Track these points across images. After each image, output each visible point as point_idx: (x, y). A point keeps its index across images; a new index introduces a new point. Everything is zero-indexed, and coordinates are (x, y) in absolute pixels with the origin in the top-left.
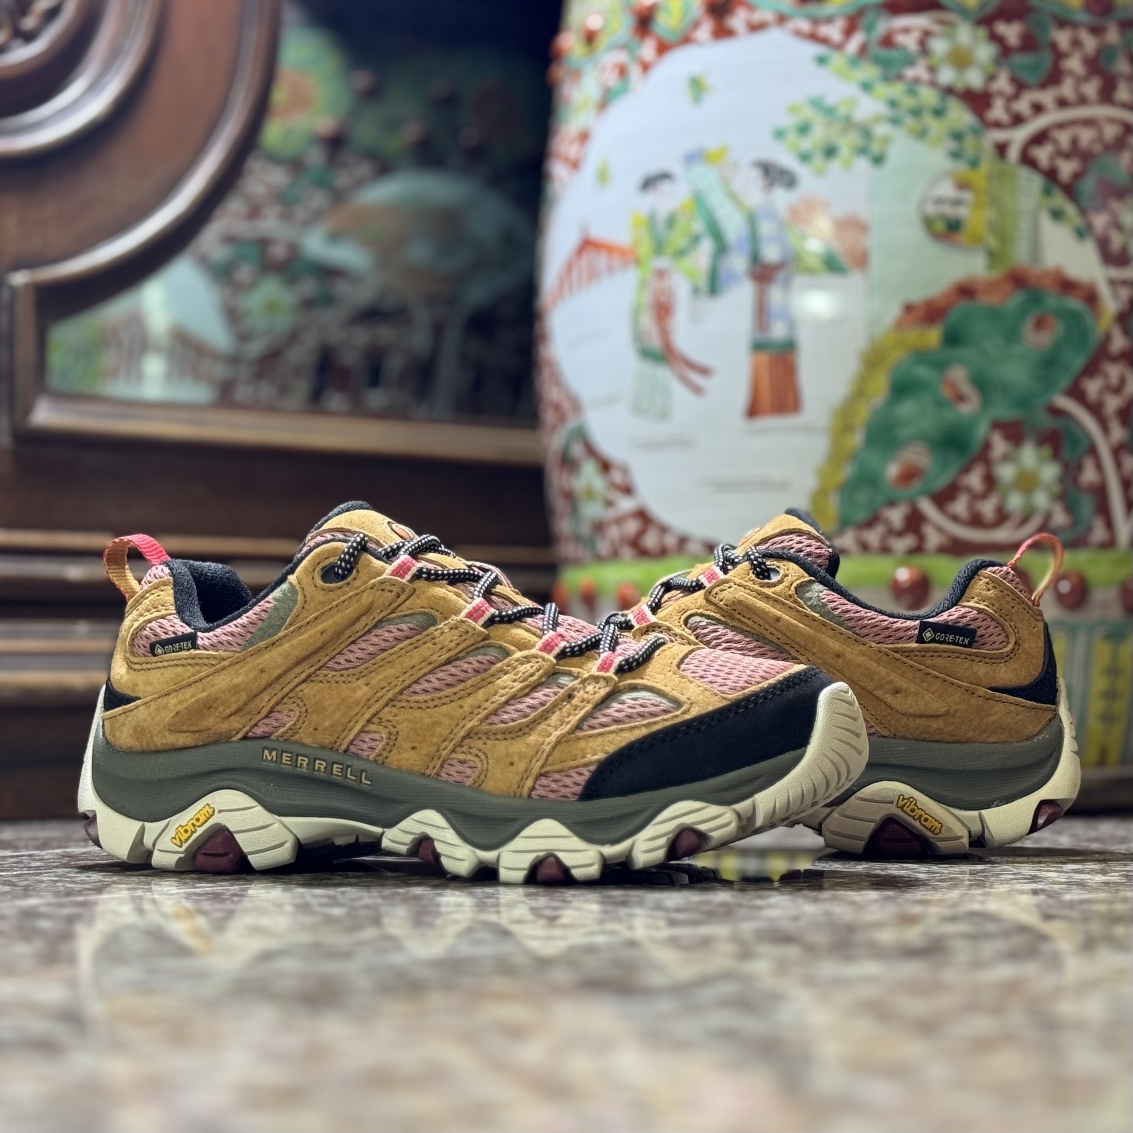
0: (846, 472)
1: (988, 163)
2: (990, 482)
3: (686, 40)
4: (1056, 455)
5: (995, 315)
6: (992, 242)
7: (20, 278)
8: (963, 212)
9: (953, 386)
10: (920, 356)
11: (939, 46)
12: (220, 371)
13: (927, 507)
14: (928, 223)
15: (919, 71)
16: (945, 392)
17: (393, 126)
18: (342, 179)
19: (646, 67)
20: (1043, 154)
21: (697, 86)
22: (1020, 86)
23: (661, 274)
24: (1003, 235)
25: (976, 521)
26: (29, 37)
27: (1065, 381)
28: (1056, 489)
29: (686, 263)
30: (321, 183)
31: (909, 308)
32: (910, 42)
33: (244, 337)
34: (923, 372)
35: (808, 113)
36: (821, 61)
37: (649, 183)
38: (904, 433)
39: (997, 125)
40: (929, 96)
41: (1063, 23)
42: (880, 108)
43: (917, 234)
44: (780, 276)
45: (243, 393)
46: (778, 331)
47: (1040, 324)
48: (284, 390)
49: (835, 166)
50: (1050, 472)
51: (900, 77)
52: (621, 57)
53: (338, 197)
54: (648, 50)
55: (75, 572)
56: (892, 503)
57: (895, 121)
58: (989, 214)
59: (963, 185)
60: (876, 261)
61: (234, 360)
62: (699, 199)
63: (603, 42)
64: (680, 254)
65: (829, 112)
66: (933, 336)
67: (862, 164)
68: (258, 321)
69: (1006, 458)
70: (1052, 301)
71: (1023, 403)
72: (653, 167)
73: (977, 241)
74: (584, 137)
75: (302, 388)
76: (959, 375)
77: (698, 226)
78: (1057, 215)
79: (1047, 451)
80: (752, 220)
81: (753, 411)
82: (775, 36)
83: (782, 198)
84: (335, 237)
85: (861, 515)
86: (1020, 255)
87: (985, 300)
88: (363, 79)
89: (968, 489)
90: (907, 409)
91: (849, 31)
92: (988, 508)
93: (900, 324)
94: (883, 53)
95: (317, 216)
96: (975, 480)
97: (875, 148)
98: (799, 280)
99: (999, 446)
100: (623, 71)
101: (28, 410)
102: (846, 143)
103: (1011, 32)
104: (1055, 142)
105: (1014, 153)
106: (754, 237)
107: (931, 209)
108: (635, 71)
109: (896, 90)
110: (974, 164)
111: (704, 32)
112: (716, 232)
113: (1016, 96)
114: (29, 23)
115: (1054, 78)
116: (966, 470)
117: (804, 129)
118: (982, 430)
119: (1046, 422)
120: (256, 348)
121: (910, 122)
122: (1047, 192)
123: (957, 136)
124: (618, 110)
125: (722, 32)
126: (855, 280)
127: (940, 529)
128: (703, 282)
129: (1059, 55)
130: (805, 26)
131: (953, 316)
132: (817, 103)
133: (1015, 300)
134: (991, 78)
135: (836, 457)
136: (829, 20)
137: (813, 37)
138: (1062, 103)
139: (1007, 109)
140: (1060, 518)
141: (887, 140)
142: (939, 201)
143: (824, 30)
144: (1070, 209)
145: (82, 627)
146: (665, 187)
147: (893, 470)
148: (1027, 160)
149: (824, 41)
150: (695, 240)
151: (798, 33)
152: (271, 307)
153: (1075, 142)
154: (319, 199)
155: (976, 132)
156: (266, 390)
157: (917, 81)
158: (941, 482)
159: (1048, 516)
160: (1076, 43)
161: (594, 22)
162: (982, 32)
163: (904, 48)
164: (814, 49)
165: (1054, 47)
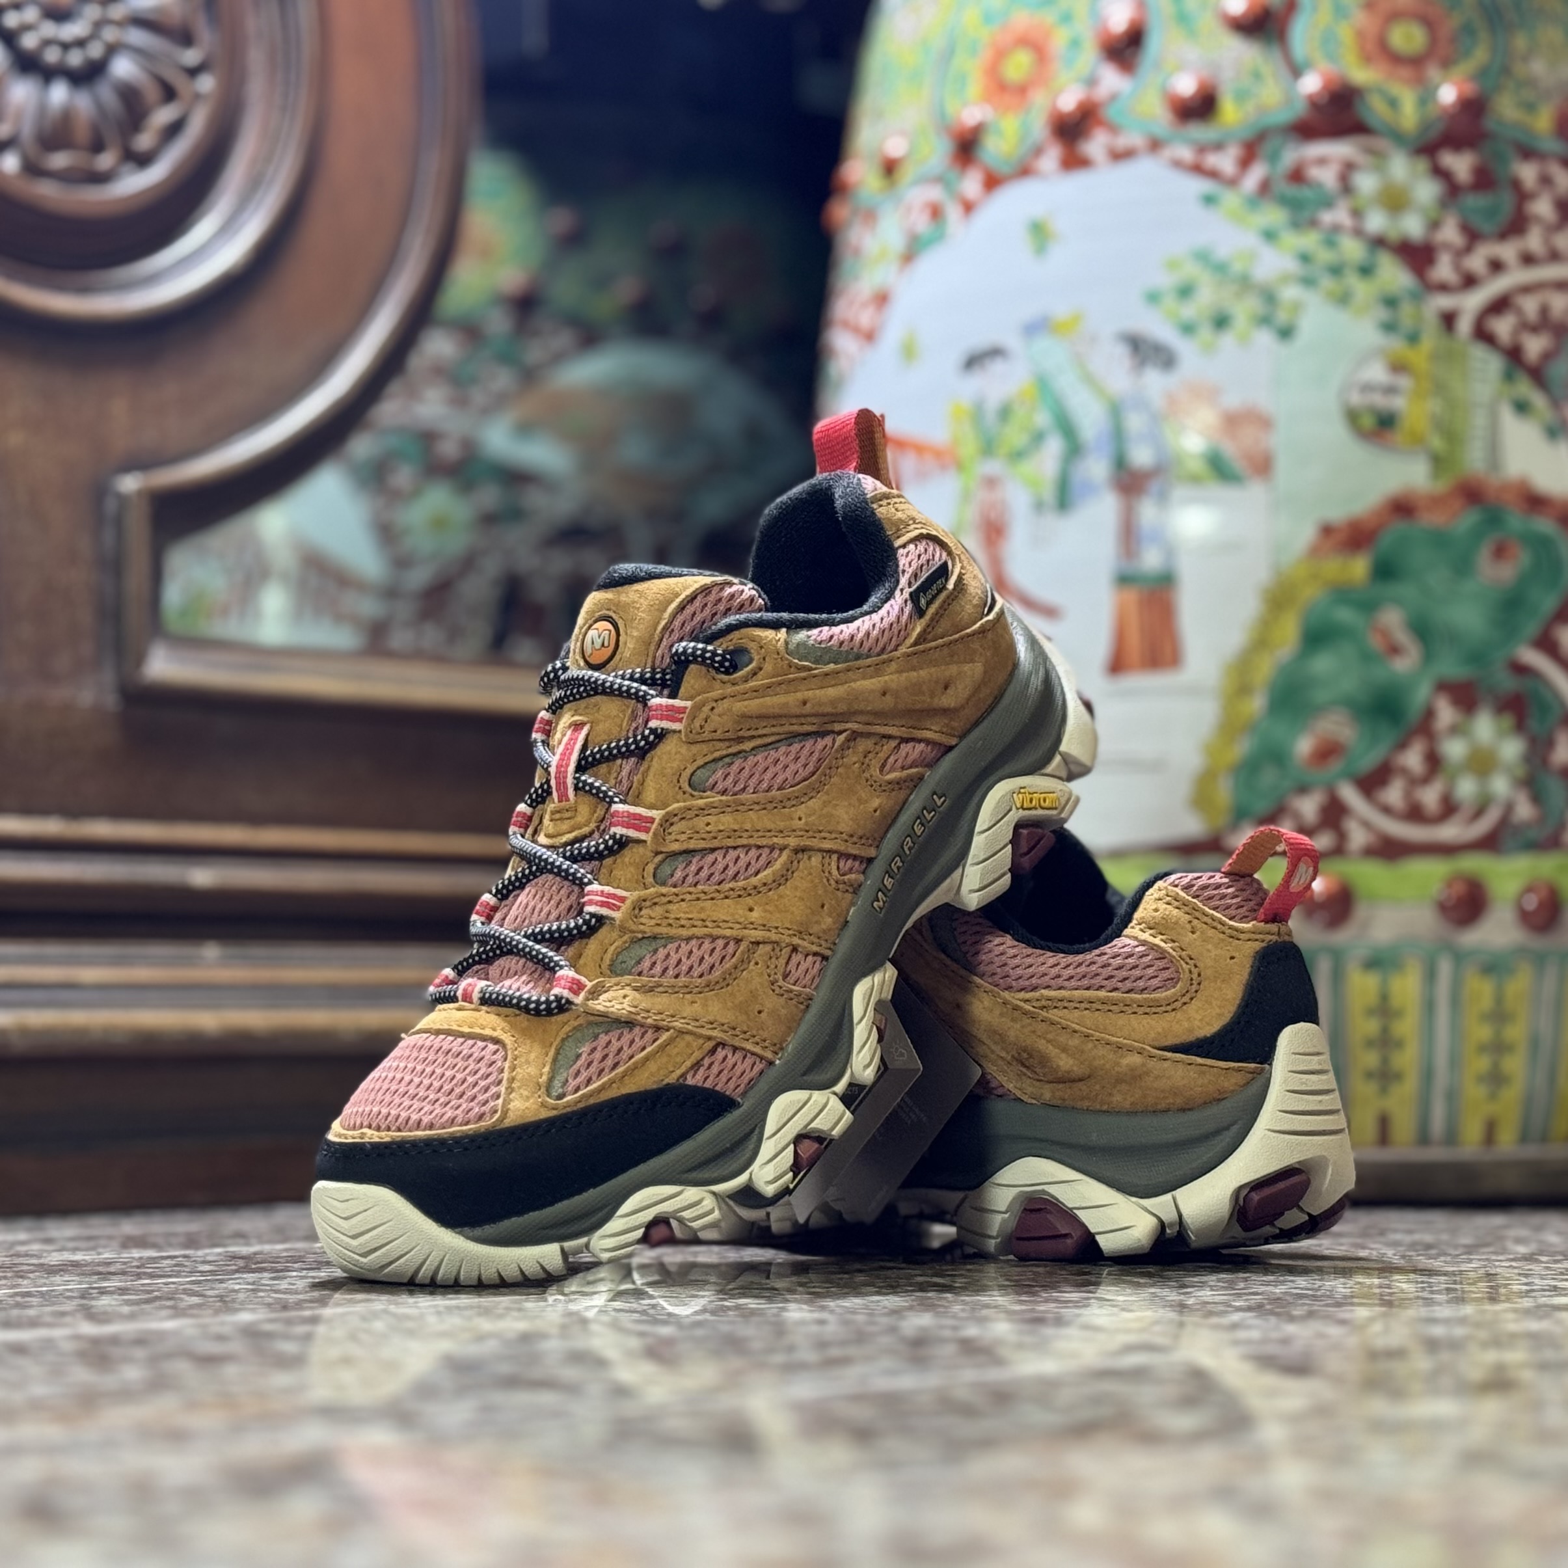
0: (1241, 749)
1: (1430, 338)
2: (1434, 761)
3: (1024, 171)
4: (1520, 726)
5: (1440, 540)
6: (1437, 443)
7: (130, 483)
8: (1398, 403)
9: (1385, 634)
10: (1342, 594)
11: (1366, 183)
12: (369, 607)
13: (1350, 795)
14: (1352, 417)
15: (1339, 215)
16: (1375, 642)
17: (601, 282)
18: (534, 353)
19: (968, 207)
20: (1503, 327)
21: (1040, 233)
22: (1473, 236)
23: (991, 482)
24: (1452, 434)
25: (1415, 814)
26: (143, 160)
27: (1532, 628)
28: (1520, 772)
29: (1027, 468)
30: (506, 358)
31: (1327, 531)
32: (1327, 177)
33: (401, 563)
34: (1345, 615)
35: (1191, 270)
36: (1209, 200)
37: (974, 361)
38: (1321, 696)
39: (1443, 288)
40: (1353, 249)
41: (1528, 153)
42: (1290, 265)
43: (1337, 431)
44: (1154, 486)
45: (400, 639)
46: (1151, 560)
47: (1500, 552)
48: (454, 634)
49: (1228, 340)
50: (1512, 749)
51: (1313, 223)
52: (935, 193)
53: (529, 376)
54: (971, 184)
55: (202, 876)
56: (1303, 789)
57: (1308, 282)
58: (1433, 405)
59: (1398, 367)
60: (1283, 466)
61: (391, 593)
62: (1043, 384)
63: (907, 174)
64: (1018, 456)
65: (1220, 269)
66: (1359, 567)
67: (1265, 339)
68: (422, 542)
69: (1455, 730)
70: (1516, 521)
71: (1477, 657)
72: (981, 340)
73: (1417, 442)
74: (882, 299)
75: (479, 632)
76: (1393, 619)
77: (1042, 419)
78: (1522, 408)
79: (1508, 721)
80: (1116, 411)
81: (1117, 665)
82: (1146, 168)
83: (1154, 381)
84: (525, 429)
85: (1262, 806)
86: (1474, 460)
87: (1430, 520)
88: (562, 219)
89: (1404, 771)
90: (1323, 664)
91: (1247, 160)
92: (1430, 797)
93: (1315, 552)
94: (1291, 190)
95: (499, 402)
96: (1413, 759)
97: (1282, 317)
98: (1179, 492)
99: (1446, 714)
100: (936, 212)
101: (140, 658)
102: (1243, 310)
103: (1461, 164)
104: (1519, 312)
105: (1465, 325)
106: (1118, 435)
107: (1356, 399)
108: (953, 213)
109: (1309, 241)
110: (1413, 338)
111: (1050, 160)
112: (1067, 428)
113: (1468, 249)
114: (144, 141)
115: (1516, 226)
116: (1402, 745)
117: (1185, 291)
118: (1422, 693)
119: (1507, 683)
120: (419, 577)
121: (1328, 283)
122: (1508, 377)
123: (1391, 302)
124: (929, 264)
125: (1074, 161)
126: (1254, 493)
127: (1366, 825)
128: (1048, 493)
129: (1522, 196)
130: (1186, 154)
131: (1386, 540)
132: (1203, 257)
133: (1467, 520)
134: (1434, 225)
135: (1229, 728)
136: (1218, 146)
137: (1198, 169)
138: (1528, 259)
139: (1457, 267)
140: (1524, 810)
141: (1297, 307)
142: (1367, 388)
143: (1213, 160)
144: (1539, 400)
145: (211, 951)
146: (997, 367)
147: (1304, 746)
148: (1482, 335)
149: (1213, 174)
150: (1038, 438)
151: (1178, 164)
152: (439, 524)
153: (1544, 311)
154: (502, 379)
155: (1416, 298)
156: (432, 636)
157: (1336, 229)
158: (1368, 761)
159: (1509, 808)
160: (1546, 180)
161: (895, 147)
162: (1422, 165)
163: (1319, 186)
164: (1198, 186)
165: (1516, 185)
